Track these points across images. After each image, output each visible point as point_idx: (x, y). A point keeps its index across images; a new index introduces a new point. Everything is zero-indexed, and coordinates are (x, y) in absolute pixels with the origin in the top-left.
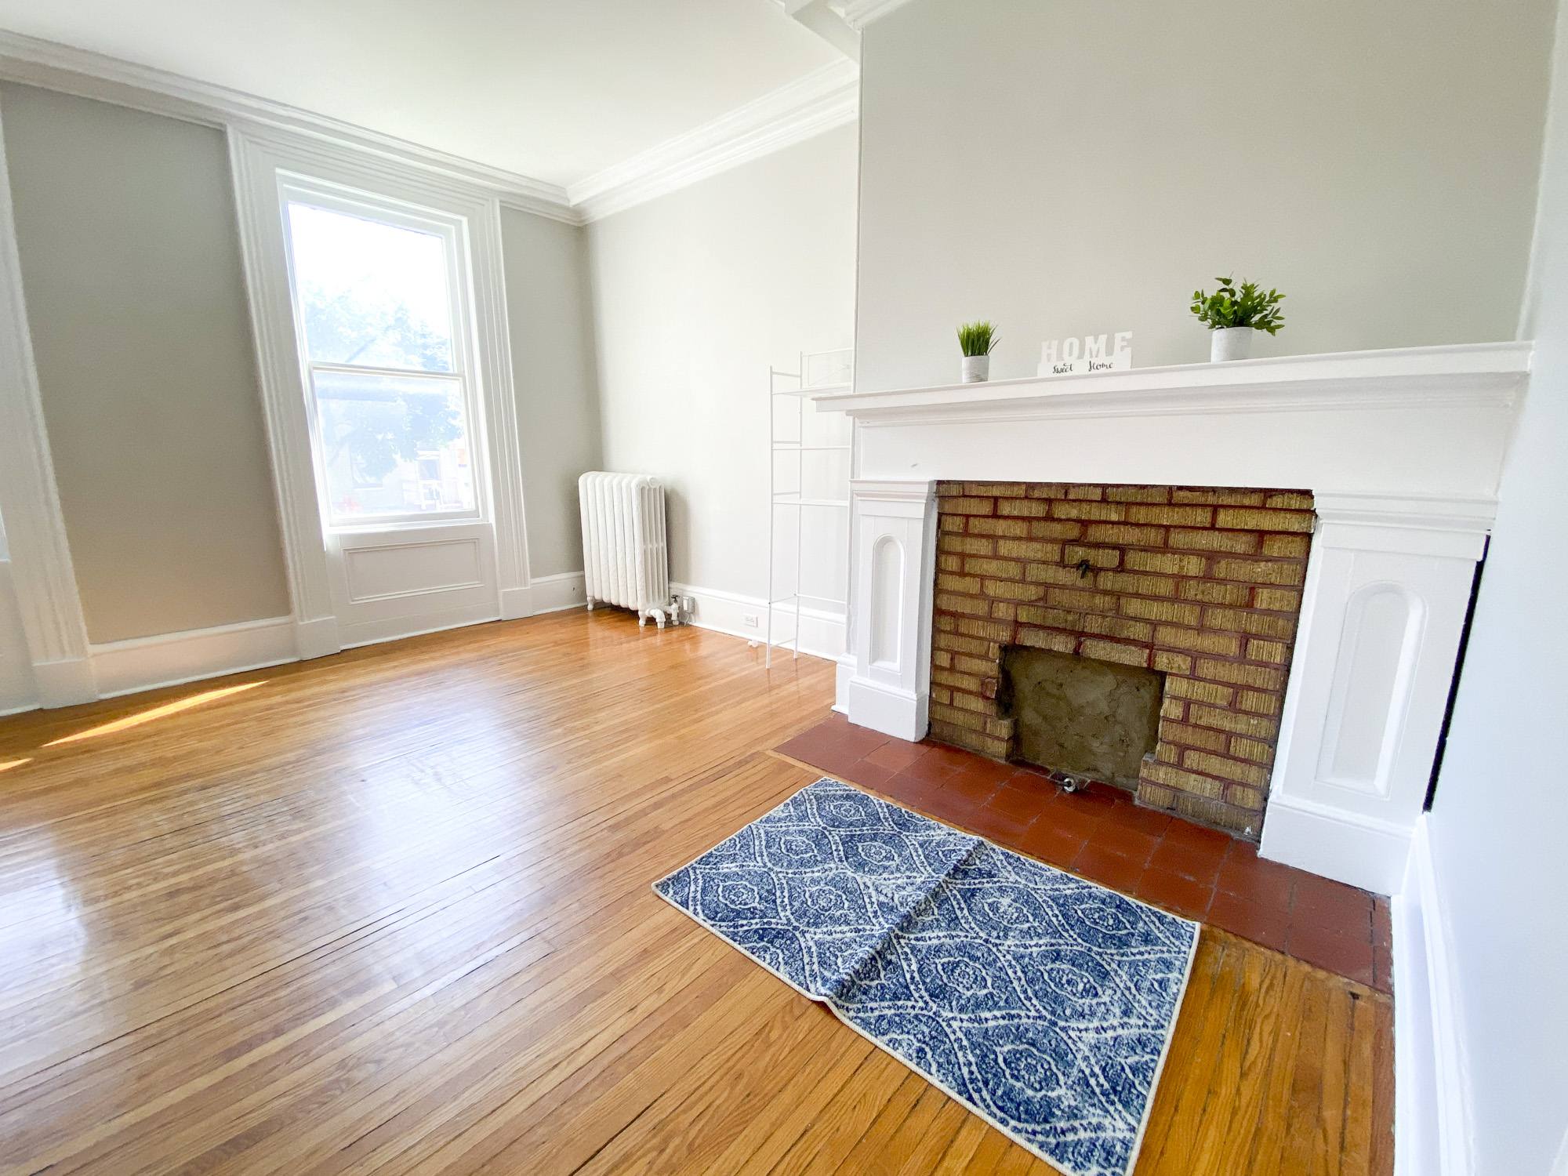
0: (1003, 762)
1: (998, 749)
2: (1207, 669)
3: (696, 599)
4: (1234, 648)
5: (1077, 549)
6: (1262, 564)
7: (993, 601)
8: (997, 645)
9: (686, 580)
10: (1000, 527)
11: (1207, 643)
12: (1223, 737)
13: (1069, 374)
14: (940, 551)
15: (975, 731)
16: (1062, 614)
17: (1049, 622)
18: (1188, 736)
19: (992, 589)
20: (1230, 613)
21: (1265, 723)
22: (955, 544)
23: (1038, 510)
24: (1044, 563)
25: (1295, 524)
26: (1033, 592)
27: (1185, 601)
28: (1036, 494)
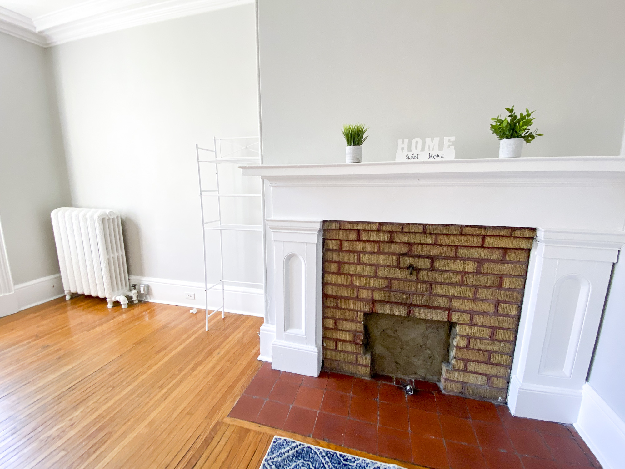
0: (368, 379)
1: (365, 372)
2: (479, 320)
3: (150, 285)
4: (491, 308)
5: (407, 258)
6: (506, 265)
7: (359, 288)
8: (362, 314)
9: (142, 274)
10: (362, 247)
11: (478, 306)
12: (487, 354)
13: (416, 160)
14: (325, 261)
15: (351, 363)
16: (399, 295)
17: (393, 300)
18: (469, 355)
19: (358, 282)
20: (490, 291)
21: (508, 345)
22: (335, 256)
23: (385, 237)
24: (388, 266)
25: (524, 244)
26: (382, 283)
27: (467, 285)
28: (385, 228)
